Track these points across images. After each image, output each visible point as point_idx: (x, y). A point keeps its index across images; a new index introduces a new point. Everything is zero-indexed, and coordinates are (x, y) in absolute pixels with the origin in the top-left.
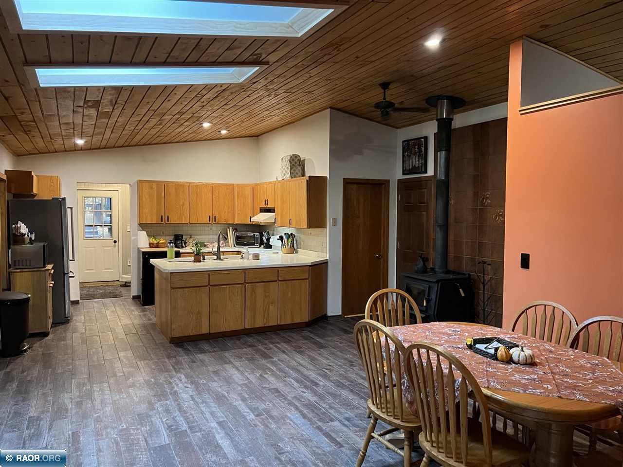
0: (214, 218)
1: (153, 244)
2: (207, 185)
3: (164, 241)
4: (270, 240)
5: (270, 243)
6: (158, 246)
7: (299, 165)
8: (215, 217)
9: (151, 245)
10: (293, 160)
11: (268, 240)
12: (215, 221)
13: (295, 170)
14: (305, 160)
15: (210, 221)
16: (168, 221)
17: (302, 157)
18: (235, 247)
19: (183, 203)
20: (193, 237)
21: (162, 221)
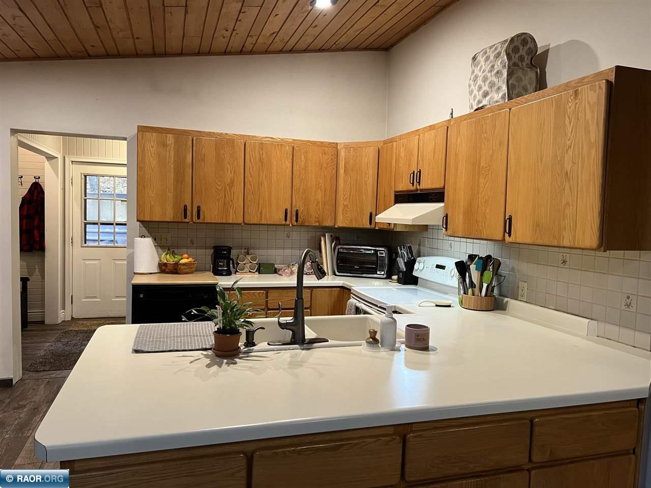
0: (294, 213)
1: (165, 265)
2: (281, 144)
3: (190, 259)
4: (416, 266)
5: (414, 274)
6: (175, 270)
7: (532, 66)
8: (297, 211)
9: (163, 268)
10: (516, 50)
11: (411, 264)
12: (297, 221)
13: (519, 80)
14: (547, 51)
15: (286, 220)
16: (199, 218)
17: (541, 44)
18: (336, 275)
19: (232, 182)
20: (251, 251)
21: (185, 217)
